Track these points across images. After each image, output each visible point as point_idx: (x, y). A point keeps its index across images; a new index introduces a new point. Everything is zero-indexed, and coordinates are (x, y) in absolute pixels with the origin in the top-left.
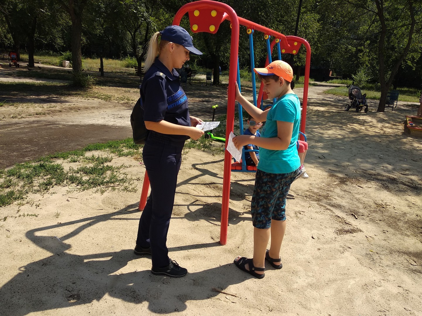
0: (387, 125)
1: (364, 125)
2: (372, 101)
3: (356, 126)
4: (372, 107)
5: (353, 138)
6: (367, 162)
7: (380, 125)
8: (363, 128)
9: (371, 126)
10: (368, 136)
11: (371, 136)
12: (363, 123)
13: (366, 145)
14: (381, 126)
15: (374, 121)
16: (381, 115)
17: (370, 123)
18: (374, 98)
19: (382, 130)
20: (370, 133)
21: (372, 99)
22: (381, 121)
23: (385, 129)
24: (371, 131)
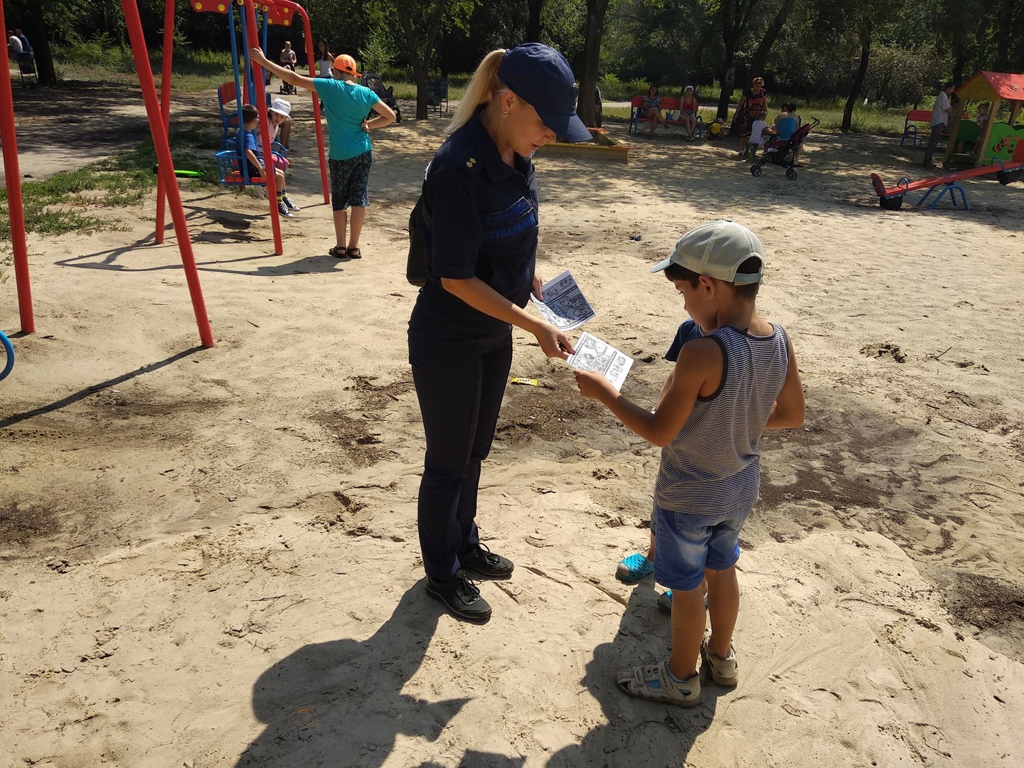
0: (434, 138)
1: (399, 141)
2: (406, 102)
3: (387, 143)
4: (406, 113)
5: (387, 159)
6: (412, 186)
7: (423, 139)
8: (398, 145)
9: (411, 142)
10: (407, 155)
11: (413, 155)
12: (397, 138)
13: (408, 167)
14: (426, 141)
15: (415, 134)
16: (423, 124)
17: (408, 138)
18: (409, 98)
19: (427, 145)
20: (410, 152)
21: (405, 99)
22: (425, 133)
23: (431, 144)
24: (413, 149)
